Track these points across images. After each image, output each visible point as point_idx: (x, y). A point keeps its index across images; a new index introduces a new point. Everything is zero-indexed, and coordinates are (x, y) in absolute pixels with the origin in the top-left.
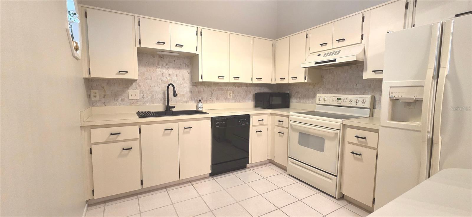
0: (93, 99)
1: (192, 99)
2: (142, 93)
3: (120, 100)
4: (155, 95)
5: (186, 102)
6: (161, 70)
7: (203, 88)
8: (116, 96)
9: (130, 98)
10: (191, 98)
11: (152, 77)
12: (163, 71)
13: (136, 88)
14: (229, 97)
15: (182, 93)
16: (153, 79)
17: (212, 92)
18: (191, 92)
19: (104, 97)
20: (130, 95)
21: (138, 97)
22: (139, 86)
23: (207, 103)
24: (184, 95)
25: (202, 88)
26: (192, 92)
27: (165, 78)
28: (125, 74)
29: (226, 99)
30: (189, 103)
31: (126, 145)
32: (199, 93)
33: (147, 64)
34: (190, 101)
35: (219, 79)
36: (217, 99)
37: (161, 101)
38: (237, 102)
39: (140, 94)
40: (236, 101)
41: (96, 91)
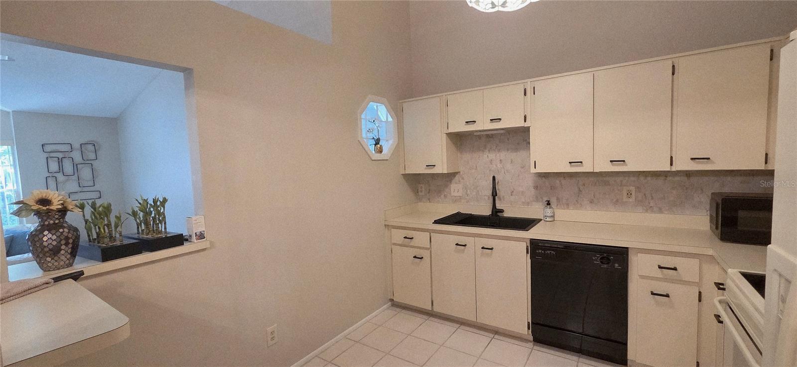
0: (420, 194)
1: (537, 199)
2: (466, 188)
3: (442, 196)
4: (481, 191)
5: (528, 204)
6: (489, 155)
7: (560, 181)
8: (439, 192)
9: (453, 194)
10: (537, 197)
11: (478, 166)
12: (492, 156)
13: (459, 181)
14: (625, 199)
15: (521, 189)
16: (478, 168)
17: (581, 188)
18: (536, 187)
19: (429, 192)
20: (452, 190)
21: (460, 194)
22: (463, 179)
23: (568, 208)
24: (523, 192)
25: (558, 182)
26: (539, 188)
27: (495, 166)
28: (433, 168)
29: (617, 202)
30: (532, 206)
31: (419, 253)
32: (551, 189)
33: (471, 149)
34: (534, 203)
35: (571, 166)
36: (591, 202)
37: (488, 199)
38: (653, 212)
39: (463, 189)
40: (649, 209)
41: (423, 186)
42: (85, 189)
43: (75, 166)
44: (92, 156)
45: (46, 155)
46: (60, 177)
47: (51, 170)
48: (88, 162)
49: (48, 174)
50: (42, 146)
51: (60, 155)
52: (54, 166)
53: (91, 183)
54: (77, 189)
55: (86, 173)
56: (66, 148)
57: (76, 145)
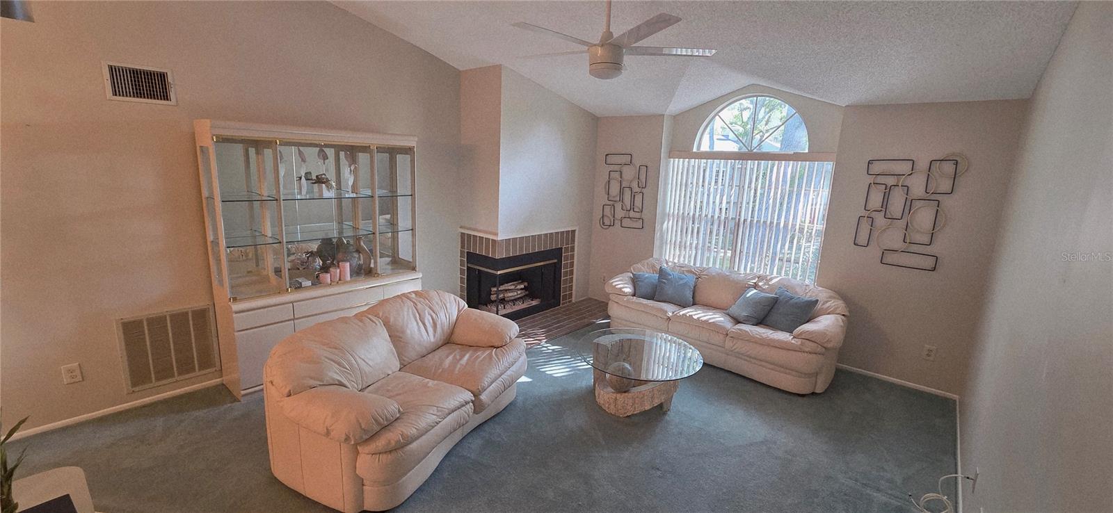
42: (914, 248)
43: (909, 204)
44: (945, 185)
45: (870, 179)
46: (880, 220)
47: (870, 206)
48: (933, 197)
49: (863, 213)
50: (869, 162)
51: (891, 181)
52: (876, 199)
53: (926, 239)
54: (898, 245)
55: (924, 217)
56: (905, 168)
57: (923, 164)
